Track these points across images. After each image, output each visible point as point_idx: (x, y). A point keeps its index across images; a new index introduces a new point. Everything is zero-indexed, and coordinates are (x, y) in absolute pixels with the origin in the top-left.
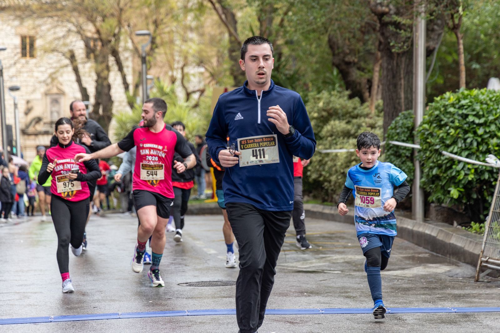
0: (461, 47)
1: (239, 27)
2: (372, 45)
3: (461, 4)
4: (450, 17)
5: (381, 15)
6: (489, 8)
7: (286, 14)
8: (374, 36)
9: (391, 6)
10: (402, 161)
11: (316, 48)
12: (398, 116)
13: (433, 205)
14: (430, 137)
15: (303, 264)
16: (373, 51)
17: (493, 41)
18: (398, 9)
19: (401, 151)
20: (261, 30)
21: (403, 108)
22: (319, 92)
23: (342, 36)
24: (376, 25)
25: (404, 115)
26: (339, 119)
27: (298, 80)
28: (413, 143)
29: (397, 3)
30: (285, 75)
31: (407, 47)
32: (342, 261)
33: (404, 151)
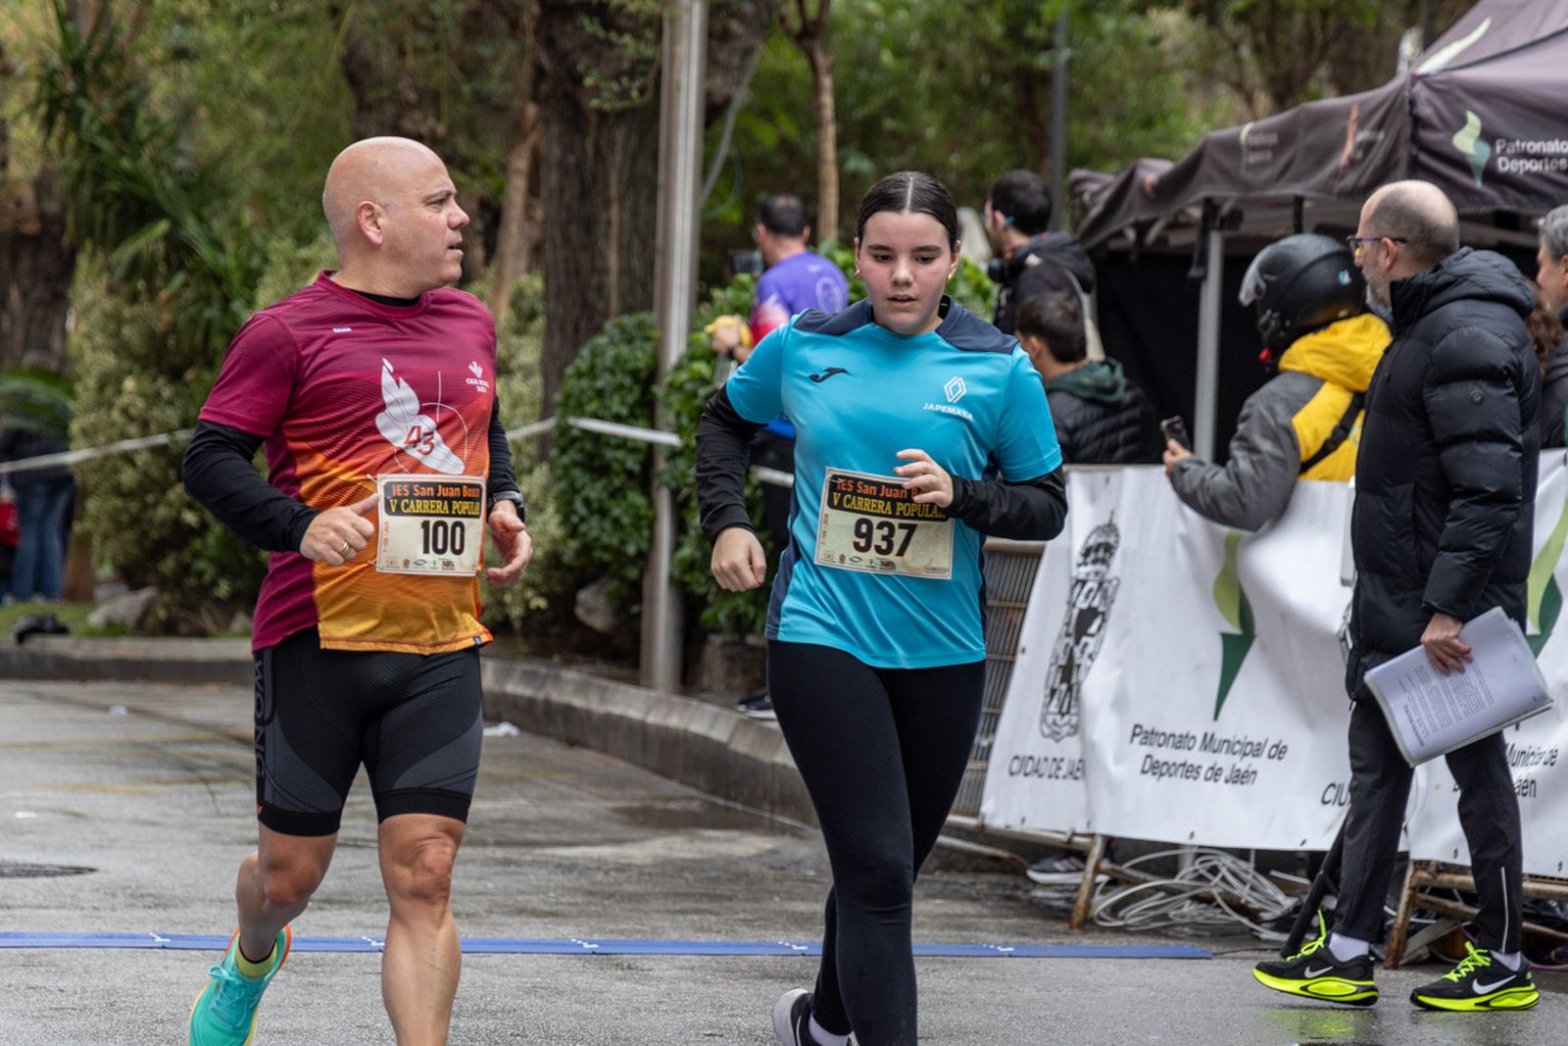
0: (828, 100)
2: (505, 78)
8: (511, 47)
10: (611, 488)
12: (598, 330)
13: (716, 640)
17: (925, 75)
19: (609, 454)
21: (615, 304)
22: (304, 237)
23: (392, 41)
25: (622, 328)
27: (222, 192)
28: (652, 425)
30: (172, 173)
31: (642, 91)
33: (620, 454)
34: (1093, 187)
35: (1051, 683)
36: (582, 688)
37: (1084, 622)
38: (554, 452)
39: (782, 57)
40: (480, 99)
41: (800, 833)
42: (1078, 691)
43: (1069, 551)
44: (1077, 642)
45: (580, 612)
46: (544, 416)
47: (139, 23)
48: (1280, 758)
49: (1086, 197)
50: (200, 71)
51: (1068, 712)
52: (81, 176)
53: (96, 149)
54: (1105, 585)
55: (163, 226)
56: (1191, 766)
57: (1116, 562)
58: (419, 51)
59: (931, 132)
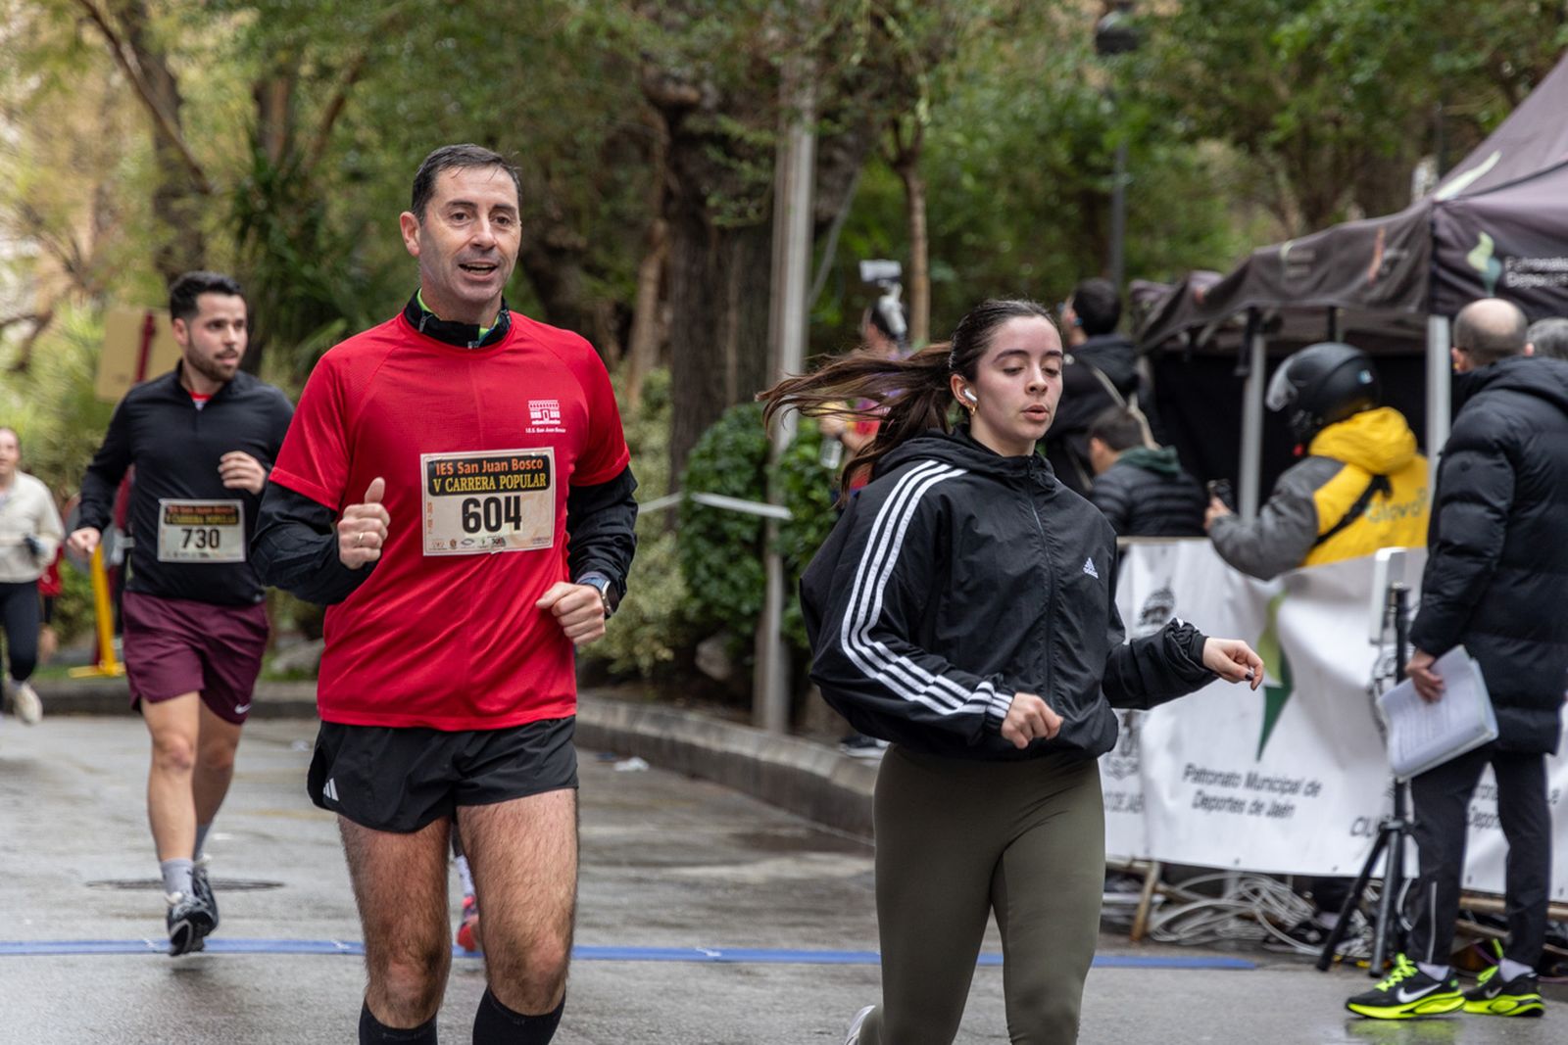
0: (919, 220)
2: (637, 198)
3: (925, 93)
4: (889, 124)
5: (676, 111)
9: (708, 86)
10: (729, 555)
12: (717, 417)
14: (818, 485)
16: (637, 218)
18: (728, 96)
19: (730, 526)
21: (732, 393)
24: (654, 140)
25: (739, 416)
28: (765, 499)
31: (759, 210)
33: (737, 526)
34: (1150, 296)
36: (703, 729)
38: (679, 523)
39: (879, 181)
40: (616, 216)
42: (1138, 735)
43: (1130, 613)
45: (701, 663)
46: (671, 489)
47: (320, 150)
48: (1315, 795)
49: (1145, 305)
50: (372, 190)
51: (1128, 754)
52: (269, 282)
53: (282, 259)
56: (1237, 801)
58: (565, 175)
59: (1006, 245)
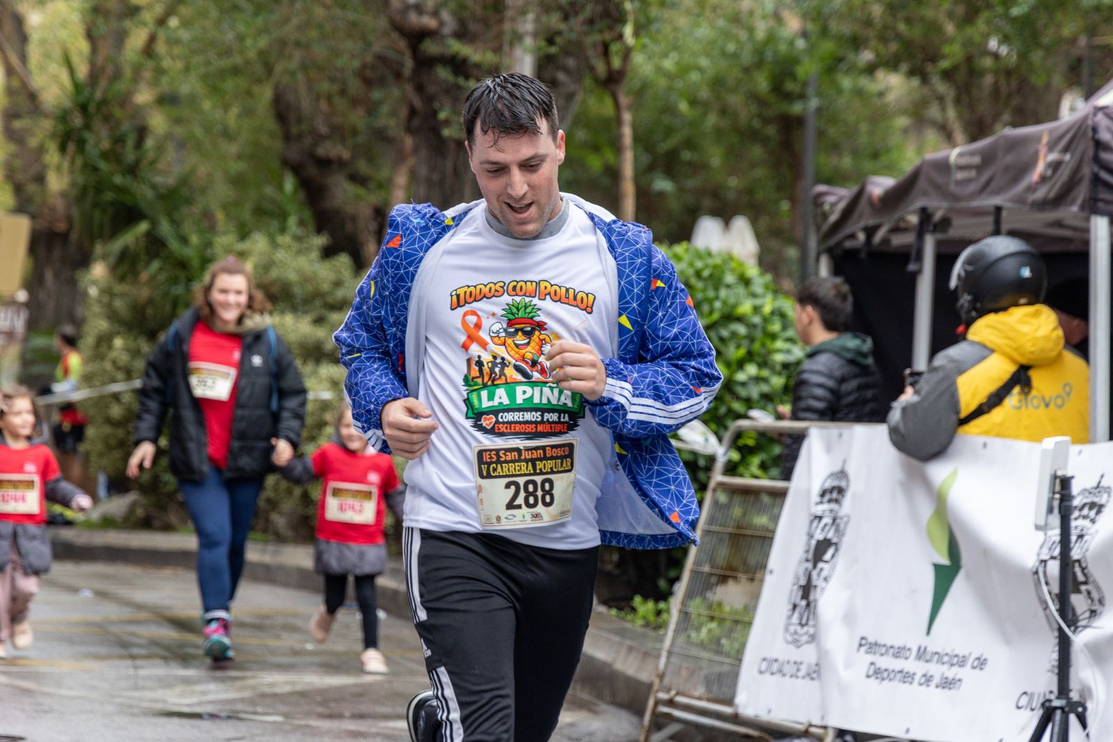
0: (627, 131)
1: (34, 51)
2: (390, 115)
3: (631, 18)
4: (600, 49)
5: (417, 37)
6: (704, 31)
7: (161, 22)
8: (396, 92)
11: (240, 116)
15: (182, 695)
16: (391, 133)
17: (712, 120)
18: (462, 23)
20: (92, 63)
22: (244, 235)
23: (310, 89)
24: (403, 65)
26: (294, 309)
27: (189, 201)
29: (462, 7)
30: (154, 187)
32: (287, 689)
34: (831, 199)
35: (793, 600)
37: (821, 550)
40: (375, 131)
41: (594, 708)
42: (815, 608)
43: (808, 492)
44: (815, 566)
48: (981, 669)
49: (826, 207)
51: (807, 624)
52: (85, 189)
53: (96, 169)
54: (838, 521)
55: (143, 227)
56: (907, 673)
57: (847, 501)
59: (716, 161)
